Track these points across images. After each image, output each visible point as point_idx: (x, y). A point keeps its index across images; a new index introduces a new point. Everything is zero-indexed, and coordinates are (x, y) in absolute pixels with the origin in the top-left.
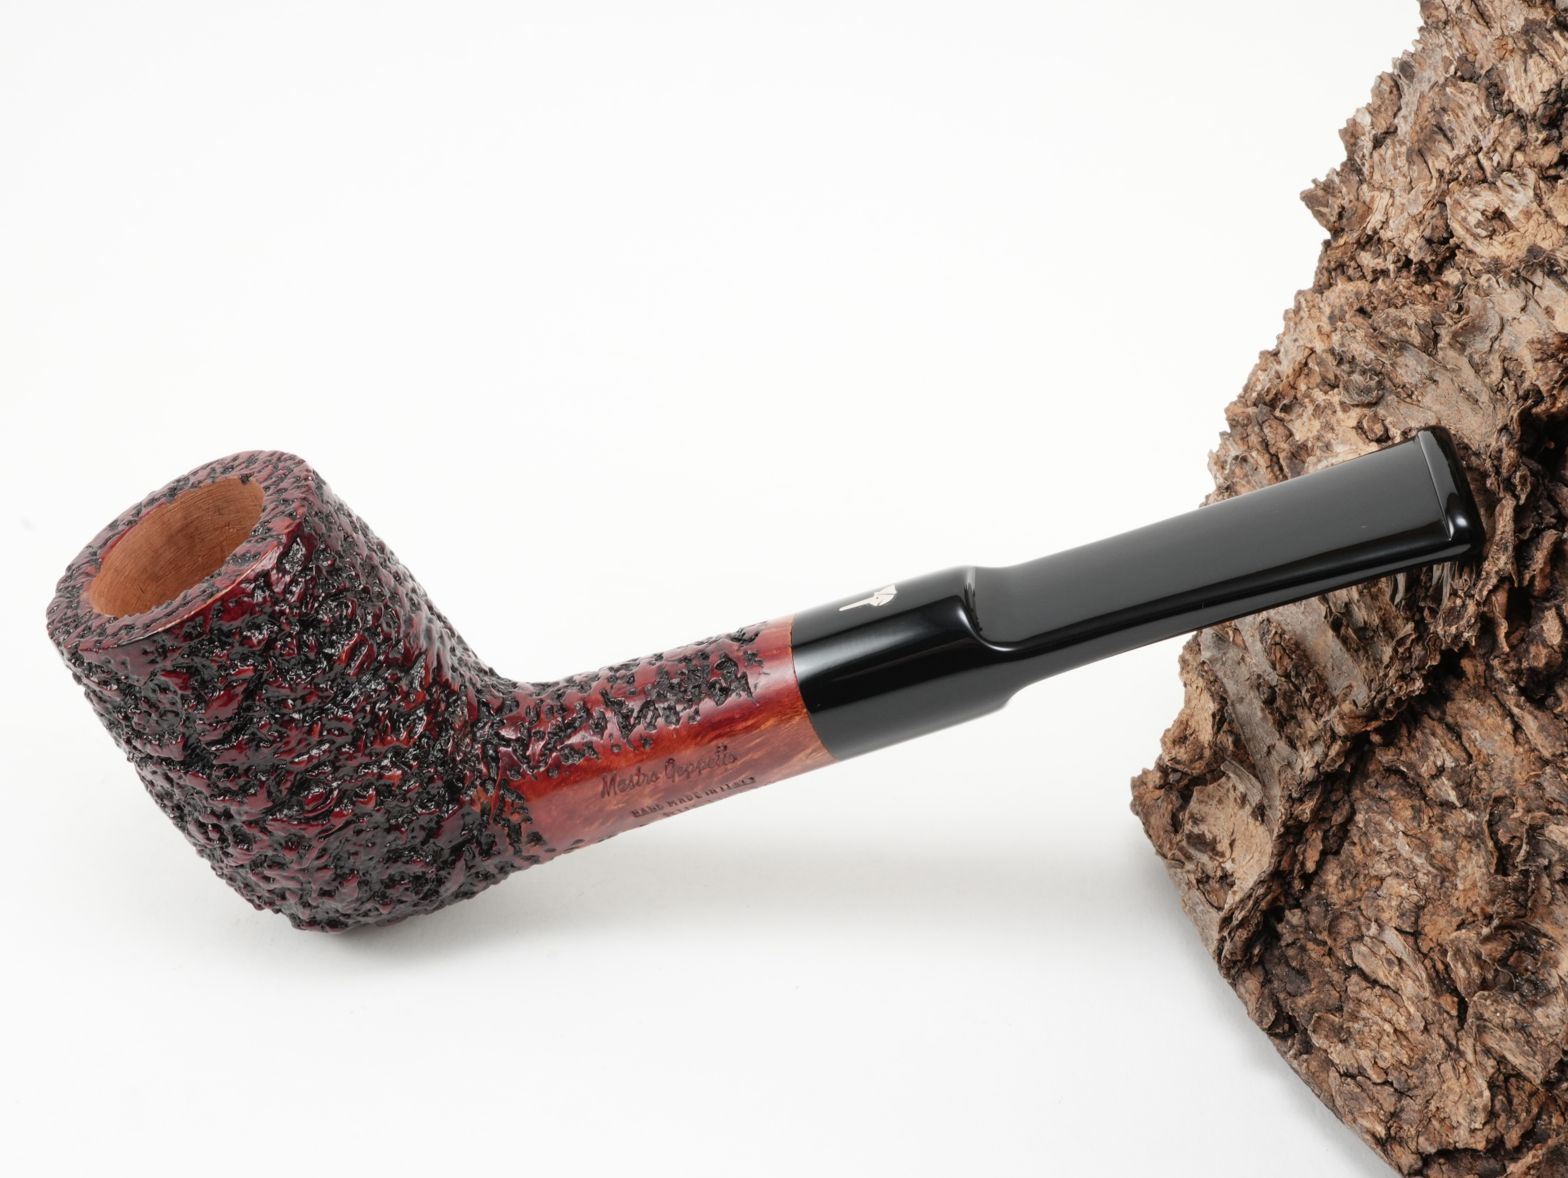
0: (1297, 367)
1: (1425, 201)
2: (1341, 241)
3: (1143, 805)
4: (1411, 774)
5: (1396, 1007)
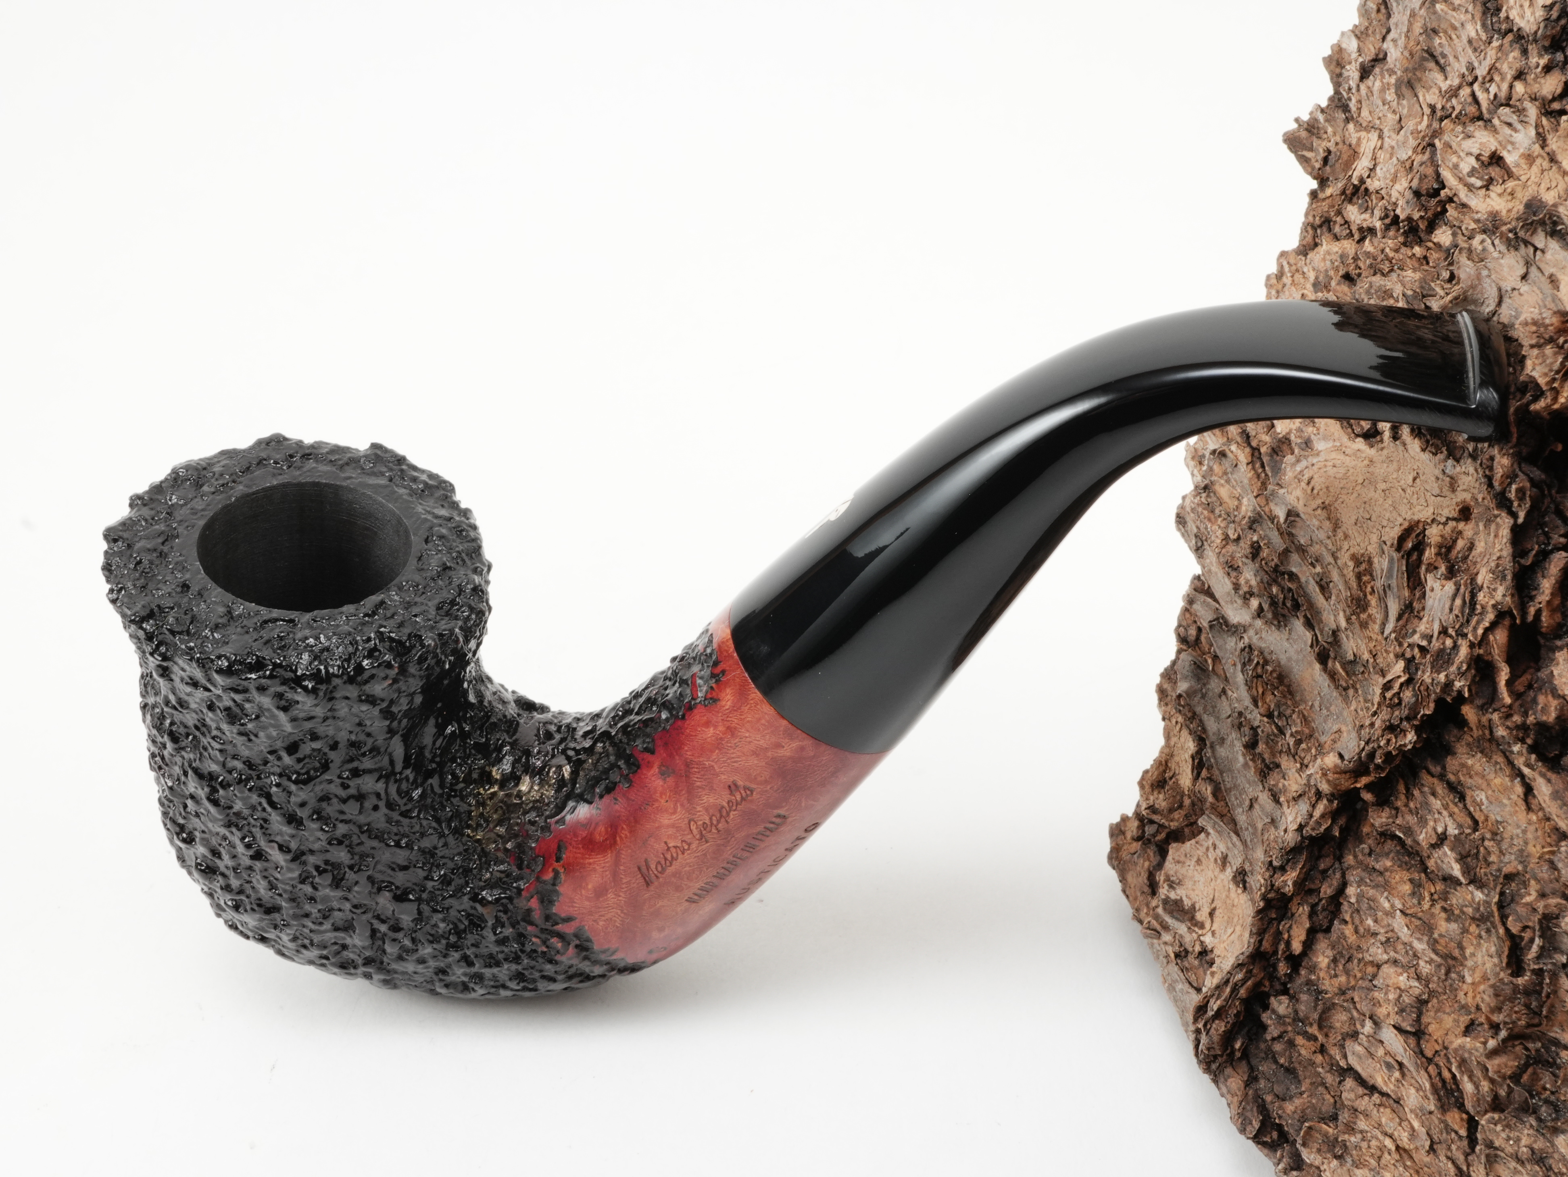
1: (1415, 143)
2: (1329, 191)
3: (1120, 858)
4: (1409, 842)
5: (1397, 1120)
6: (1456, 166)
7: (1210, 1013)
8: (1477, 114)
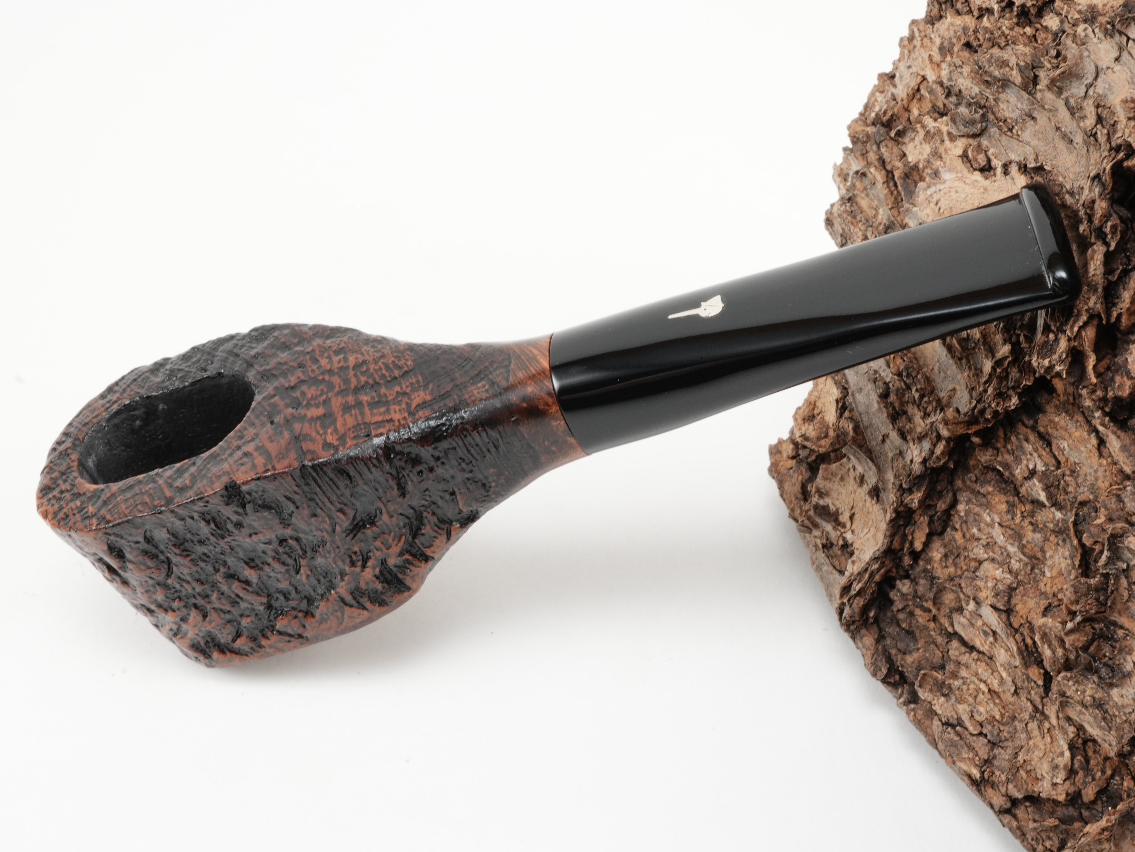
0: (911, 93)
3: (778, 472)
4: (1006, 474)
5: (990, 671)
7: (853, 592)
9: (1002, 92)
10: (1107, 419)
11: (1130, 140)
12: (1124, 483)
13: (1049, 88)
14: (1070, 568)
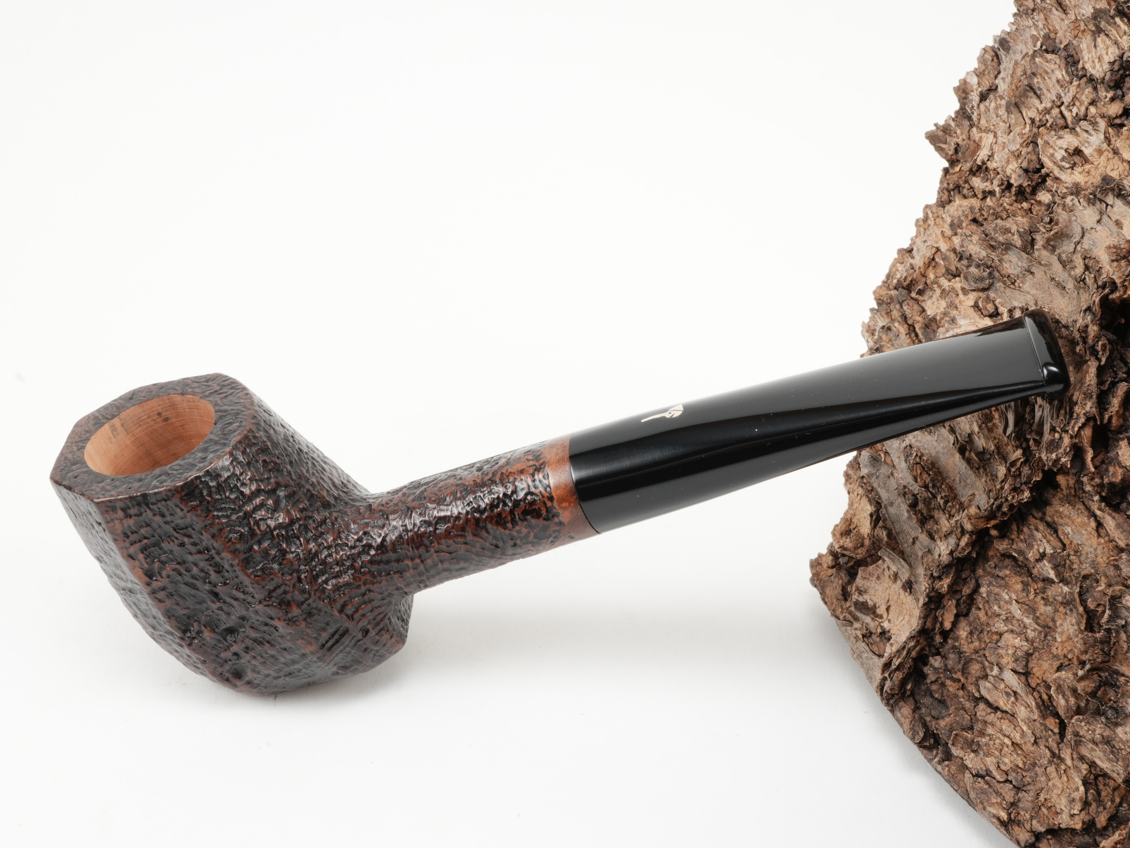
0: (927, 261)
1: (1021, 141)
2: (957, 169)
3: (820, 580)
4: (1021, 559)
5: (1013, 726)
6: (1052, 155)
7: (893, 667)
8: (1064, 124)
9: (1006, 254)
10: (1103, 504)
11: (1113, 277)
12: (1120, 555)
13: (1044, 247)
14: (1077, 632)
